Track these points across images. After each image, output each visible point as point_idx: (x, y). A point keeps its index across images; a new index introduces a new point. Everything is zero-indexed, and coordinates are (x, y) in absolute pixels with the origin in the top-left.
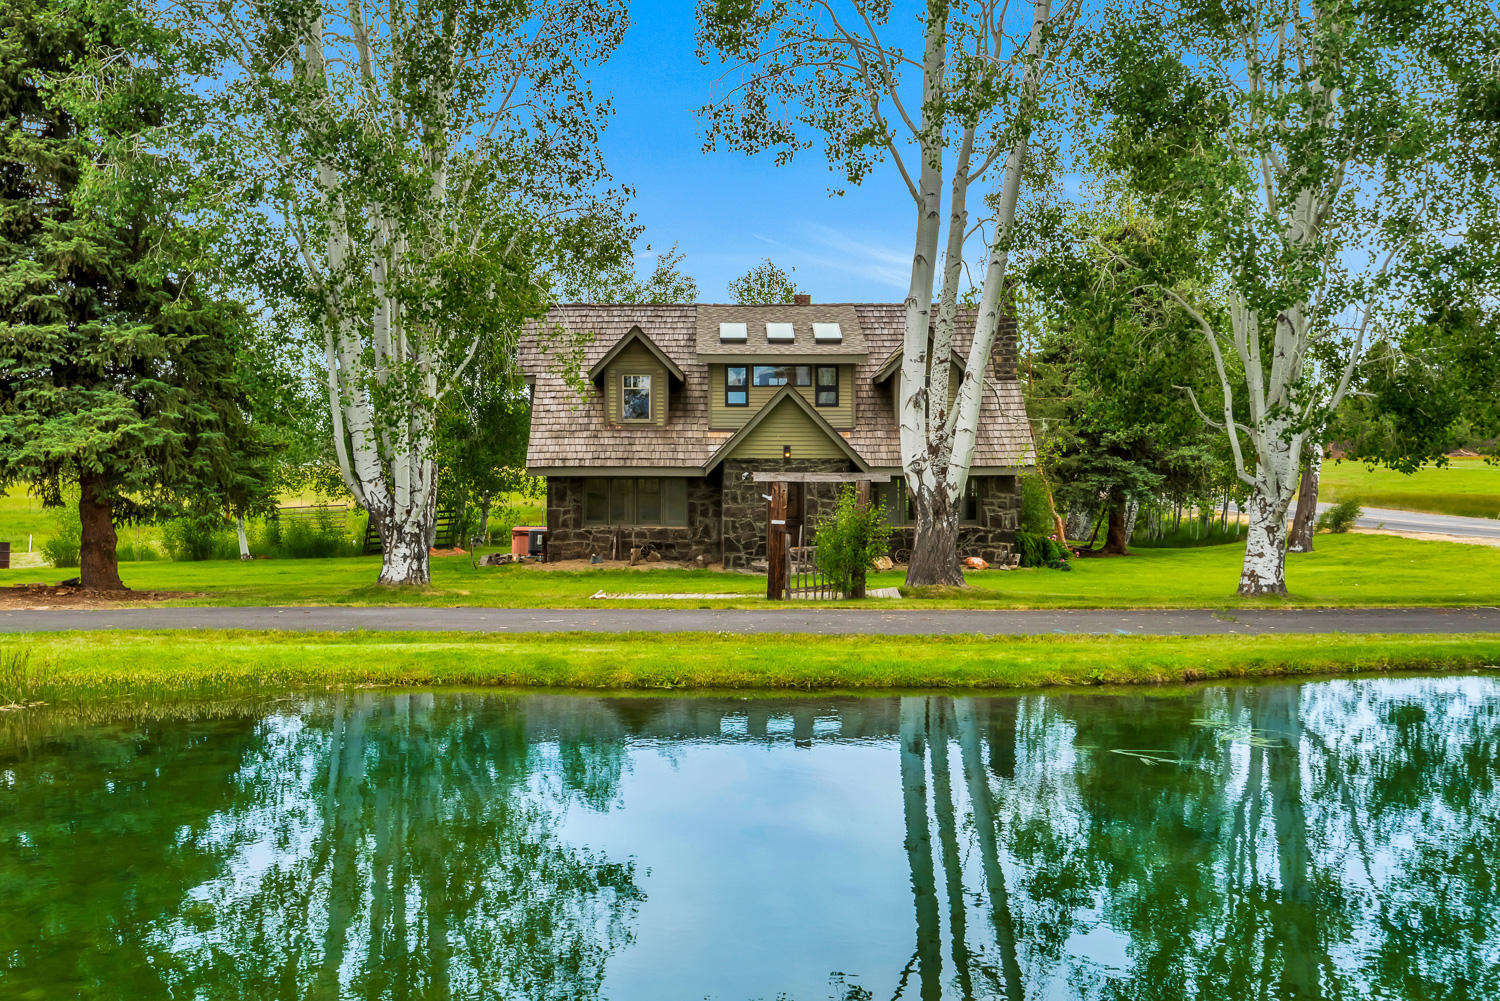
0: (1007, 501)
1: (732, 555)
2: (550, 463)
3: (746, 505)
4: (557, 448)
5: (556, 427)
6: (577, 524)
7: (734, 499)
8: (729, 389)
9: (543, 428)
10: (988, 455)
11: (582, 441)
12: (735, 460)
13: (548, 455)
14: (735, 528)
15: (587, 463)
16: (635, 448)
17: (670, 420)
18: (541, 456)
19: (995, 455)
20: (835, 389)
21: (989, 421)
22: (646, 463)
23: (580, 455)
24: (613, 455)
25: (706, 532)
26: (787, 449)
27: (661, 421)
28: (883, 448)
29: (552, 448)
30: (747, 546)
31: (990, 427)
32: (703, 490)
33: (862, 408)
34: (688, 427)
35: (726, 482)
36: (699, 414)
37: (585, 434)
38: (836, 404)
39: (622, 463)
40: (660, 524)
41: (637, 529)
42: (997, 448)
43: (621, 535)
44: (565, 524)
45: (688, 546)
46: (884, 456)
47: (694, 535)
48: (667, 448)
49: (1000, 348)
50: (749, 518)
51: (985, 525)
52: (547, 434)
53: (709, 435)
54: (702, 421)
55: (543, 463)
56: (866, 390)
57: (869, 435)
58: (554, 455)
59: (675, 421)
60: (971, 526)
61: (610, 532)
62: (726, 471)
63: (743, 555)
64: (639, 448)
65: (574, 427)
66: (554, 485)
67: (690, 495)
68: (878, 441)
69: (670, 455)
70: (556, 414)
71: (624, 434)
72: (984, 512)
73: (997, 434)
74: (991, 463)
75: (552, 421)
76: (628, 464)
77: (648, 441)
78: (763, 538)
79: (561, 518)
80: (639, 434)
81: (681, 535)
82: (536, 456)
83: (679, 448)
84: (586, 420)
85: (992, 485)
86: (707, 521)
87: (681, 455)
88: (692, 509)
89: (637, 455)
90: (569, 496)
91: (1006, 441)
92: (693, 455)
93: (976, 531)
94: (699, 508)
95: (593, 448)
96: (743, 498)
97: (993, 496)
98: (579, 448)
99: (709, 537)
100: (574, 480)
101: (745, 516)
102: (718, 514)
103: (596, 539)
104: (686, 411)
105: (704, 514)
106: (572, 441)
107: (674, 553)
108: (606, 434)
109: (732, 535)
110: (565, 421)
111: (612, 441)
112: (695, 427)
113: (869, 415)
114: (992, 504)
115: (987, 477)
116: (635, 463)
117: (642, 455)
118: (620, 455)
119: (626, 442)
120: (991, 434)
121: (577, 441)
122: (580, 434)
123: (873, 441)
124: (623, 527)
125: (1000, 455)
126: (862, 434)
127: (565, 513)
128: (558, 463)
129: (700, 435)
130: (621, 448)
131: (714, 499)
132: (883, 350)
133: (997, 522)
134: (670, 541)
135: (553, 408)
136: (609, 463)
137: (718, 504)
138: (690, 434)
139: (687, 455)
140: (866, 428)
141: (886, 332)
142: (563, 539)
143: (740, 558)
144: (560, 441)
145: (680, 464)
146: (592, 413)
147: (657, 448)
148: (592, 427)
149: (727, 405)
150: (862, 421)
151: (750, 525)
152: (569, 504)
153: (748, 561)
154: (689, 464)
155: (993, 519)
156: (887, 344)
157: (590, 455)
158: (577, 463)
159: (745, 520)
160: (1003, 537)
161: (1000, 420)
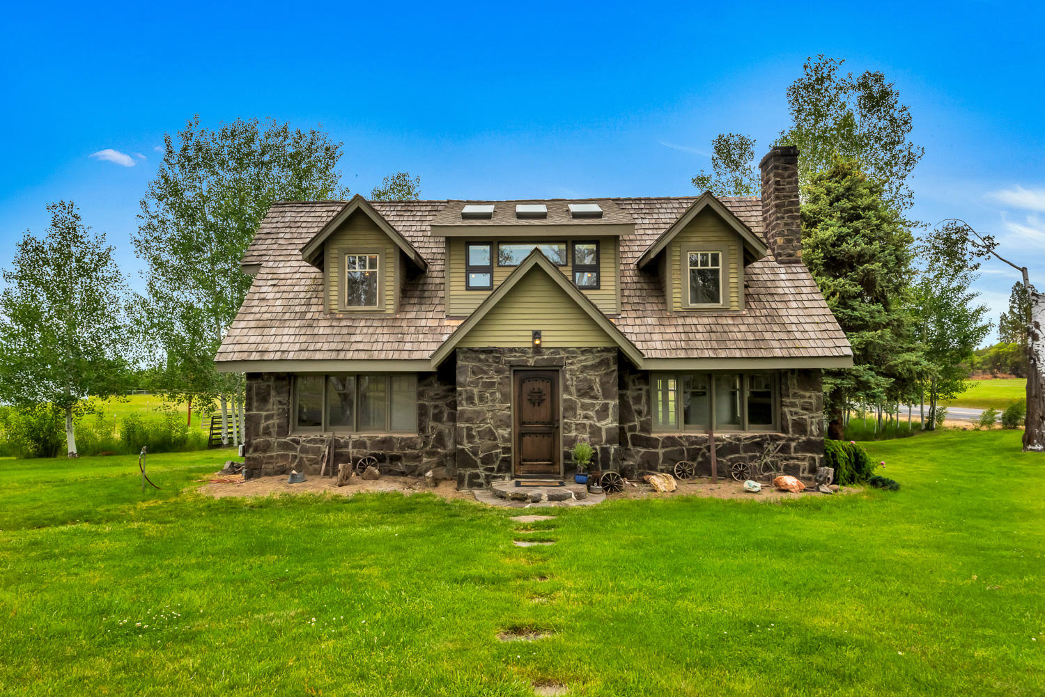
0: (813, 401)
1: (468, 472)
2: (244, 356)
3: (485, 408)
4: (259, 339)
5: (266, 316)
6: (283, 431)
7: (470, 399)
8: (470, 270)
9: (251, 317)
10: (790, 344)
11: (292, 331)
12: (471, 350)
13: (245, 347)
14: (470, 437)
15: (291, 356)
16: (354, 338)
17: (401, 307)
18: (237, 348)
19: (798, 344)
20: (595, 268)
21: (780, 305)
22: (363, 356)
23: (285, 347)
24: (326, 347)
25: (440, 440)
26: (537, 335)
27: (390, 309)
28: (656, 337)
29: (252, 339)
30: (487, 460)
31: (783, 312)
32: (437, 388)
33: (626, 293)
34: (423, 315)
35: (460, 378)
36: (436, 301)
37: (297, 323)
38: (597, 287)
39: (333, 356)
40: (383, 429)
41: (355, 437)
42: (798, 335)
43: (336, 445)
44: (267, 432)
45: (417, 458)
46: (659, 345)
47: (425, 444)
48: (392, 338)
49: (781, 228)
50: (490, 424)
51: (784, 430)
52: (253, 324)
53: (446, 323)
54: (439, 308)
55: (236, 357)
56: (631, 275)
57: (638, 321)
58: (253, 347)
59: (408, 308)
60: (768, 433)
61: (322, 441)
62: (460, 363)
63: (481, 471)
64: (358, 338)
65: (287, 316)
66: (255, 384)
67: (421, 395)
68: (650, 329)
69: (395, 346)
70: (271, 302)
71: (344, 323)
72: (783, 415)
73: (794, 320)
74: (796, 353)
75: (263, 309)
76: (342, 356)
77: (371, 330)
78: (506, 450)
79: (263, 425)
80: (363, 323)
81: (409, 444)
82: (230, 348)
83: (408, 338)
84: (304, 309)
85: (793, 382)
86: (440, 426)
87: (408, 346)
88: (422, 412)
89: (355, 346)
90: (274, 398)
91: (807, 327)
92: (423, 346)
93: (774, 439)
94: (432, 411)
95: (303, 339)
96: (481, 399)
97: (795, 395)
98: (285, 339)
99: (444, 447)
100: (279, 377)
101: (483, 421)
102: (453, 418)
103: (304, 450)
104: (421, 298)
105: (437, 418)
106: (280, 331)
107: (401, 466)
108: (323, 323)
109: (467, 446)
110: (279, 309)
111: (328, 331)
112: (430, 315)
113: (636, 300)
114: (793, 405)
115: (787, 371)
116: (349, 355)
117: (361, 346)
118: (333, 346)
119: (345, 331)
120: (786, 320)
121: (286, 331)
122: (292, 324)
123: (643, 329)
124: (339, 435)
125: (804, 344)
126: (630, 321)
127: (268, 418)
128: (255, 356)
129: (436, 323)
130: (338, 338)
131: (450, 399)
132: (645, 237)
133: (801, 427)
134: (395, 452)
135: (270, 296)
136: (318, 356)
137: (453, 405)
138: (423, 323)
139: (416, 346)
140: (633, 314)
141: (647, 221)
142: (265, 451)
143: (477, 476)
144: (266, 331)
145: (405, 356)
146: (314, 301)
147: (380, 338)
148: (309, 316)
149: (468, 288)
150: (628, 307)
151: (490, 432)
152: (273, 406)
153: (488, 479)
154: (417, 356)
155: (795, 423)
156: (650, 232)
157: (297, 347)
158: (278, 356)
159: (484, 427)
160: (809, 446)
161: (794, 305)
